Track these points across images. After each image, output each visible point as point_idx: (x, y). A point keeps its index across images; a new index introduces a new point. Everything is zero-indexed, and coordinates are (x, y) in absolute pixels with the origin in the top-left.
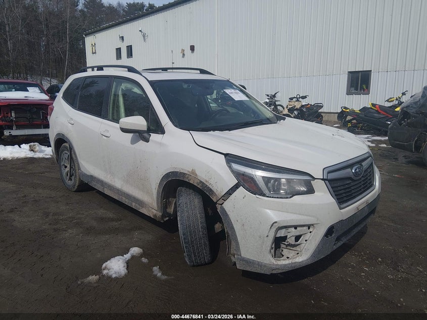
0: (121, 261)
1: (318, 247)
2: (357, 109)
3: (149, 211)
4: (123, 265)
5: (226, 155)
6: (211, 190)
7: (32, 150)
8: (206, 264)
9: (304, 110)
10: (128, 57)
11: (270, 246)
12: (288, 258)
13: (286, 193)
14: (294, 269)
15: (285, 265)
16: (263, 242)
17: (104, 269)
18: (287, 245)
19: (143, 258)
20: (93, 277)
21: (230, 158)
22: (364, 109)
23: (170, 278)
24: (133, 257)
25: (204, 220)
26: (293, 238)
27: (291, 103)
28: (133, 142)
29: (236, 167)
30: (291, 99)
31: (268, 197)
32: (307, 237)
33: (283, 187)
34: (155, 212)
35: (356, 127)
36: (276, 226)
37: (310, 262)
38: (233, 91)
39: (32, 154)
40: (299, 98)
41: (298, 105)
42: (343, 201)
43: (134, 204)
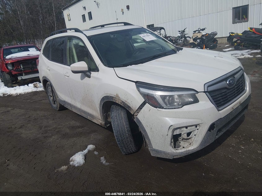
0: (81, 155)
1: (204, 139)
2: (240, 33)
3: (97, 121)
4: (82, 158)
5: (136, 82)
6: (129, 107)
7: (35, 87)
8: (134, 153)
9: (204, 38)
10: (90, 19)
11: (170, 141)
12: (184, 147)
13: (178, 104)
14: (188, 154)
15: (182, 153)
16: (165, 139)
17: (71, 161)
18: (183, 139)
19: (95, 152)
20: (64, 167)
21: (139, 84)
22: (245, 32)
23: (110, 164)
24: (89, 151)
25: (128, 126)
26: (186, 135)
27: (194, 35)
28: (82, 78)
29: (143, 90)
30: (195, 32)
31: (165, 109)
32: (195, 133)
33: (176, 100)
34: (101, 121)
35: (240, 45)
36: (172, 128)
37: (199, 149)
38: (145, 34)
39: (36, 89)
40: (200, 30)
41: (199, 36)
42: (222, 105)
43: (89, 117)
